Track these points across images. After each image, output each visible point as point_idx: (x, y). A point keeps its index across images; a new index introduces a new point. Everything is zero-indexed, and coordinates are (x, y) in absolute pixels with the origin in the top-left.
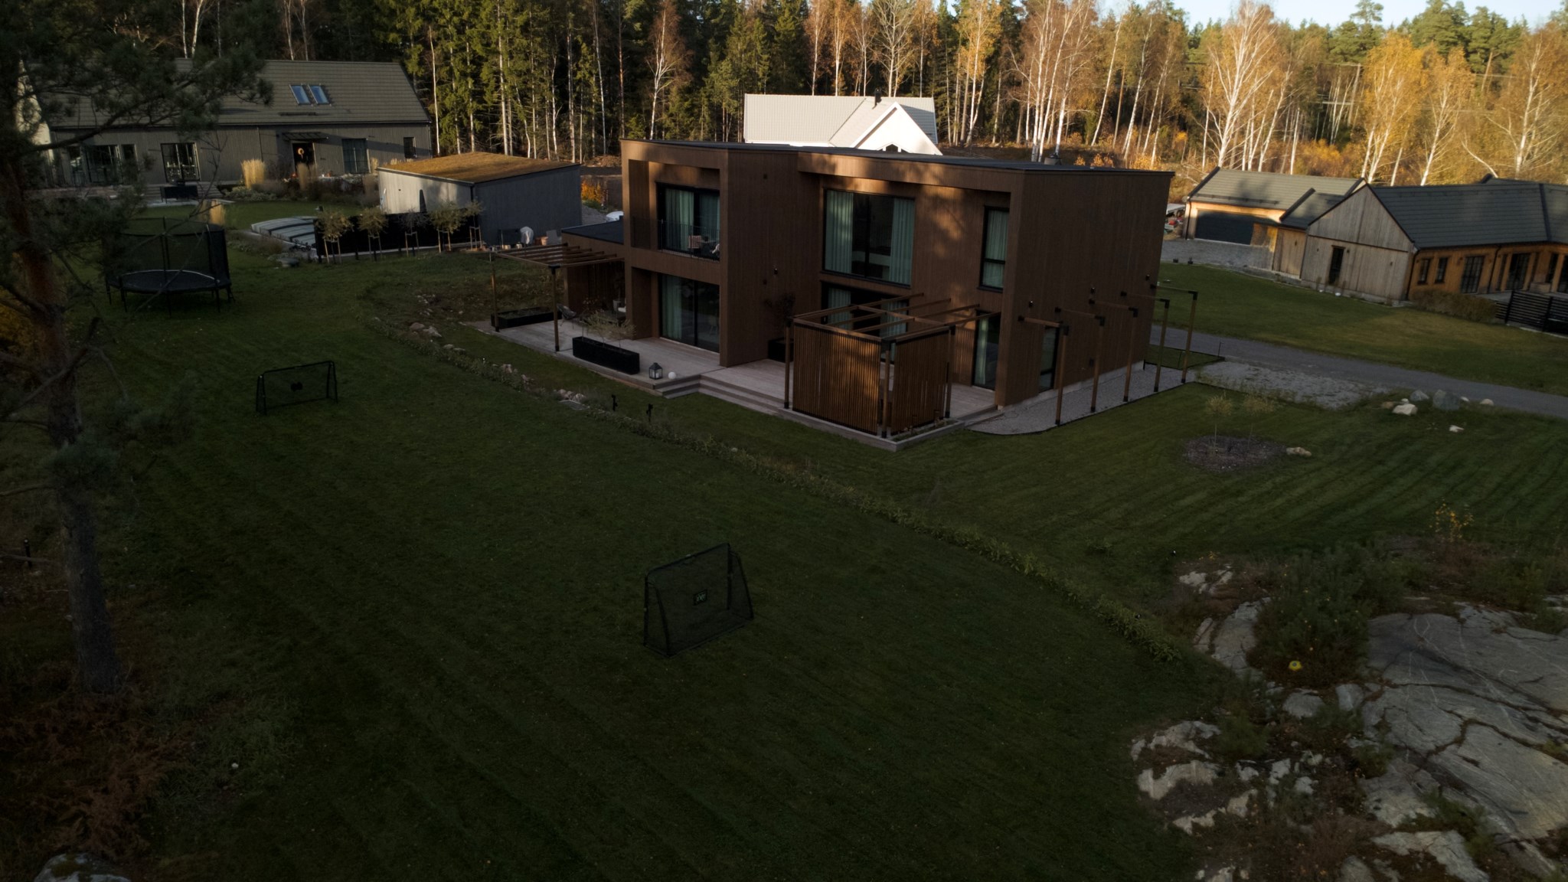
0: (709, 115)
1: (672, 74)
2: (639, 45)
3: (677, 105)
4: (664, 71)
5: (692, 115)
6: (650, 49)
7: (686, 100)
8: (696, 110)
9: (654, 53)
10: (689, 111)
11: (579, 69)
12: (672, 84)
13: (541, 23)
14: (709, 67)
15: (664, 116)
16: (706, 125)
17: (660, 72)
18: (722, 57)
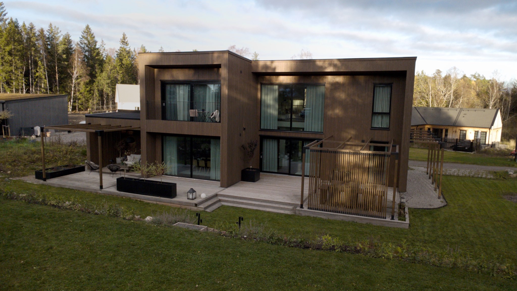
0: (98, 94)
1: (80, 77)
2: (65, 64)
3: (83, 89)
4: (78, 75)
5: (90, 94)
6: (70, 66)
7: (87, 87)
8: (92, 92)
9: (72, 67)
10: (89, 91)
11: (37, 72)
12: (80, 81)
13: (18, 51)
14: (96, 75)
15: (78, 94)
16: (97, 98)
17: (75, 76)
18: (102, 71)
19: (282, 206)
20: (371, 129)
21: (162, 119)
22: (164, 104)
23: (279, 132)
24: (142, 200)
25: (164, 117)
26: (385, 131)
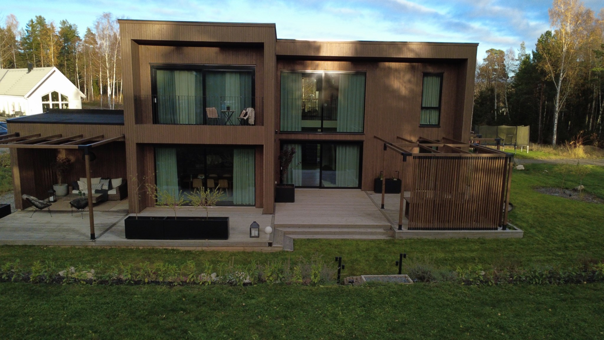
19: (369, 230)
20: (420, 127)
21: (153, 123)
22: (156, 99)
23: (307, 135)
24: (175, 248)
25: (156, 121)
26: (435, 128)
